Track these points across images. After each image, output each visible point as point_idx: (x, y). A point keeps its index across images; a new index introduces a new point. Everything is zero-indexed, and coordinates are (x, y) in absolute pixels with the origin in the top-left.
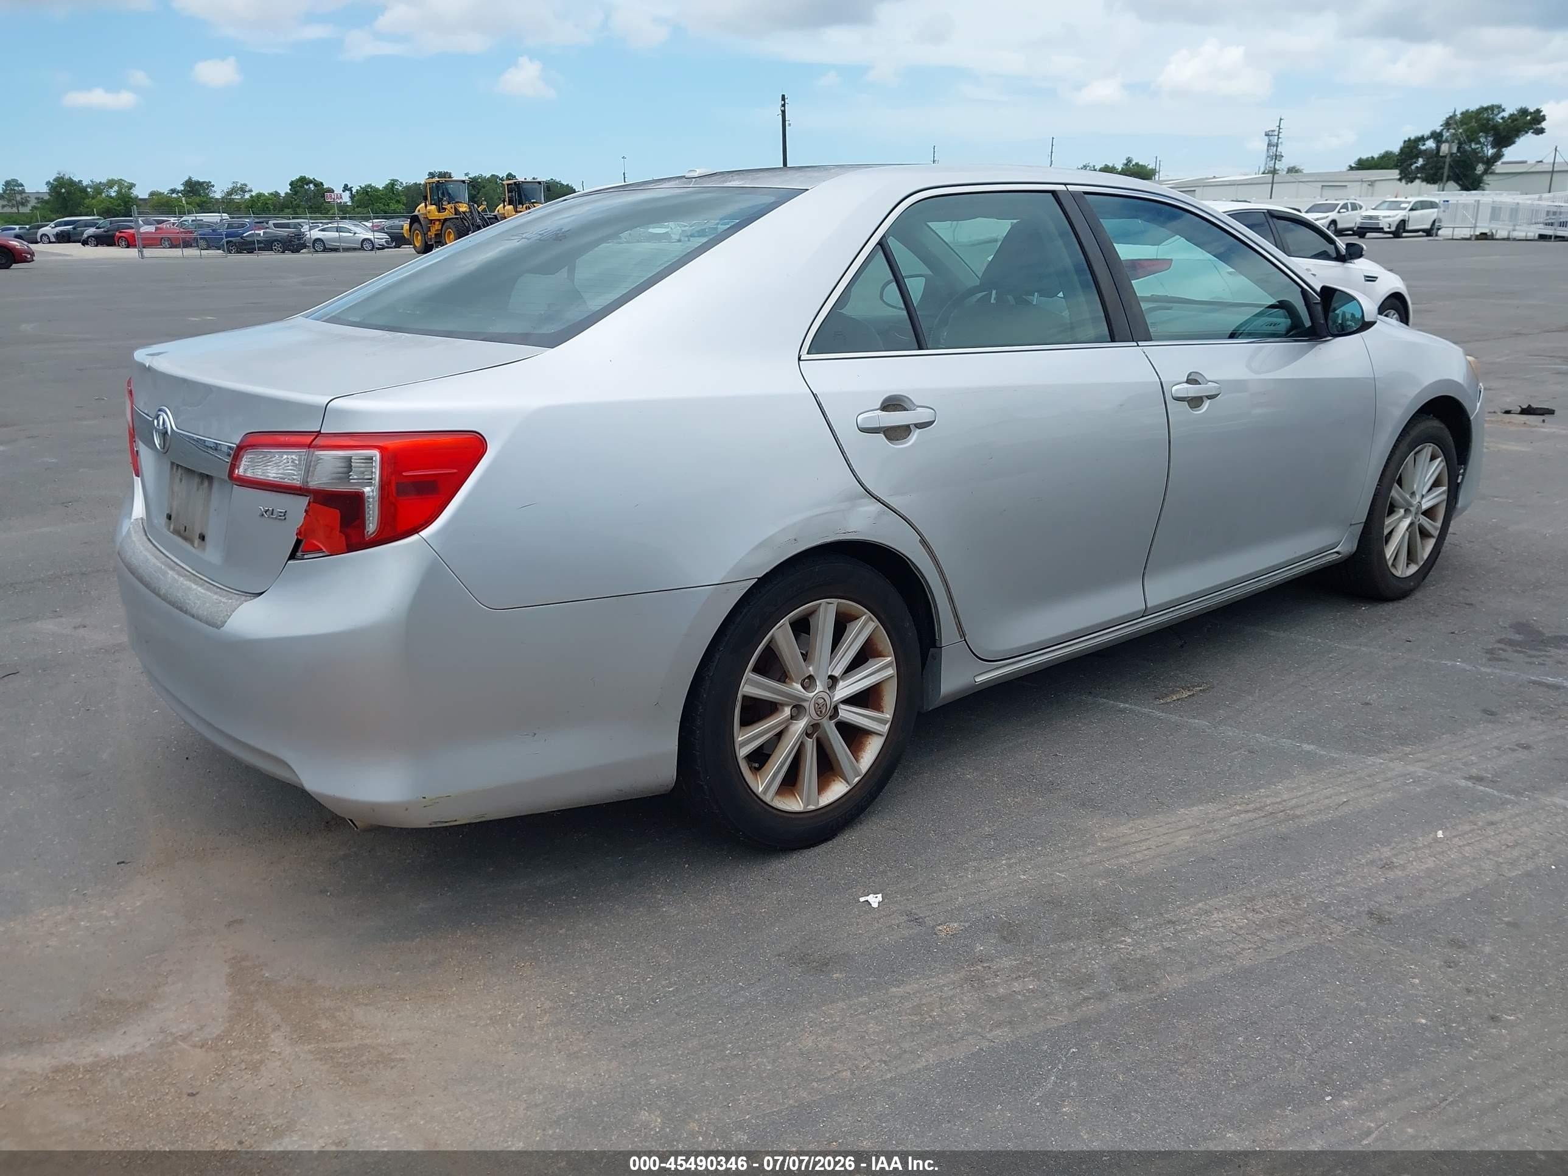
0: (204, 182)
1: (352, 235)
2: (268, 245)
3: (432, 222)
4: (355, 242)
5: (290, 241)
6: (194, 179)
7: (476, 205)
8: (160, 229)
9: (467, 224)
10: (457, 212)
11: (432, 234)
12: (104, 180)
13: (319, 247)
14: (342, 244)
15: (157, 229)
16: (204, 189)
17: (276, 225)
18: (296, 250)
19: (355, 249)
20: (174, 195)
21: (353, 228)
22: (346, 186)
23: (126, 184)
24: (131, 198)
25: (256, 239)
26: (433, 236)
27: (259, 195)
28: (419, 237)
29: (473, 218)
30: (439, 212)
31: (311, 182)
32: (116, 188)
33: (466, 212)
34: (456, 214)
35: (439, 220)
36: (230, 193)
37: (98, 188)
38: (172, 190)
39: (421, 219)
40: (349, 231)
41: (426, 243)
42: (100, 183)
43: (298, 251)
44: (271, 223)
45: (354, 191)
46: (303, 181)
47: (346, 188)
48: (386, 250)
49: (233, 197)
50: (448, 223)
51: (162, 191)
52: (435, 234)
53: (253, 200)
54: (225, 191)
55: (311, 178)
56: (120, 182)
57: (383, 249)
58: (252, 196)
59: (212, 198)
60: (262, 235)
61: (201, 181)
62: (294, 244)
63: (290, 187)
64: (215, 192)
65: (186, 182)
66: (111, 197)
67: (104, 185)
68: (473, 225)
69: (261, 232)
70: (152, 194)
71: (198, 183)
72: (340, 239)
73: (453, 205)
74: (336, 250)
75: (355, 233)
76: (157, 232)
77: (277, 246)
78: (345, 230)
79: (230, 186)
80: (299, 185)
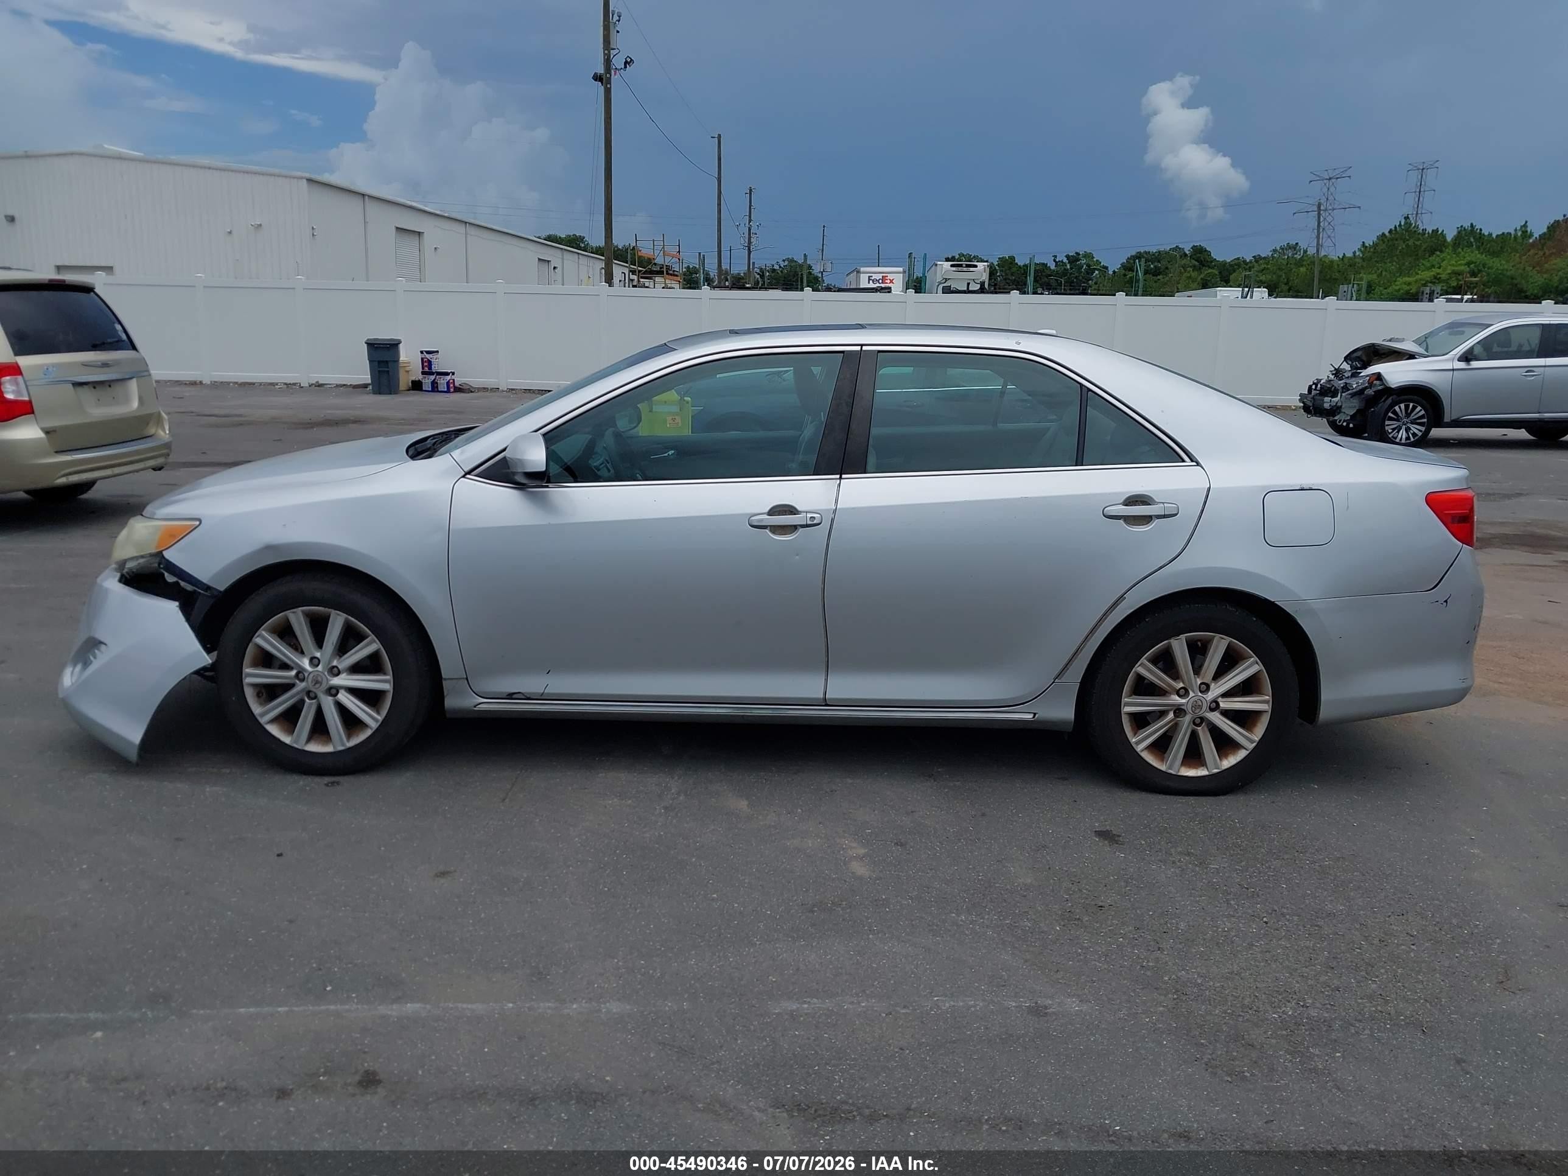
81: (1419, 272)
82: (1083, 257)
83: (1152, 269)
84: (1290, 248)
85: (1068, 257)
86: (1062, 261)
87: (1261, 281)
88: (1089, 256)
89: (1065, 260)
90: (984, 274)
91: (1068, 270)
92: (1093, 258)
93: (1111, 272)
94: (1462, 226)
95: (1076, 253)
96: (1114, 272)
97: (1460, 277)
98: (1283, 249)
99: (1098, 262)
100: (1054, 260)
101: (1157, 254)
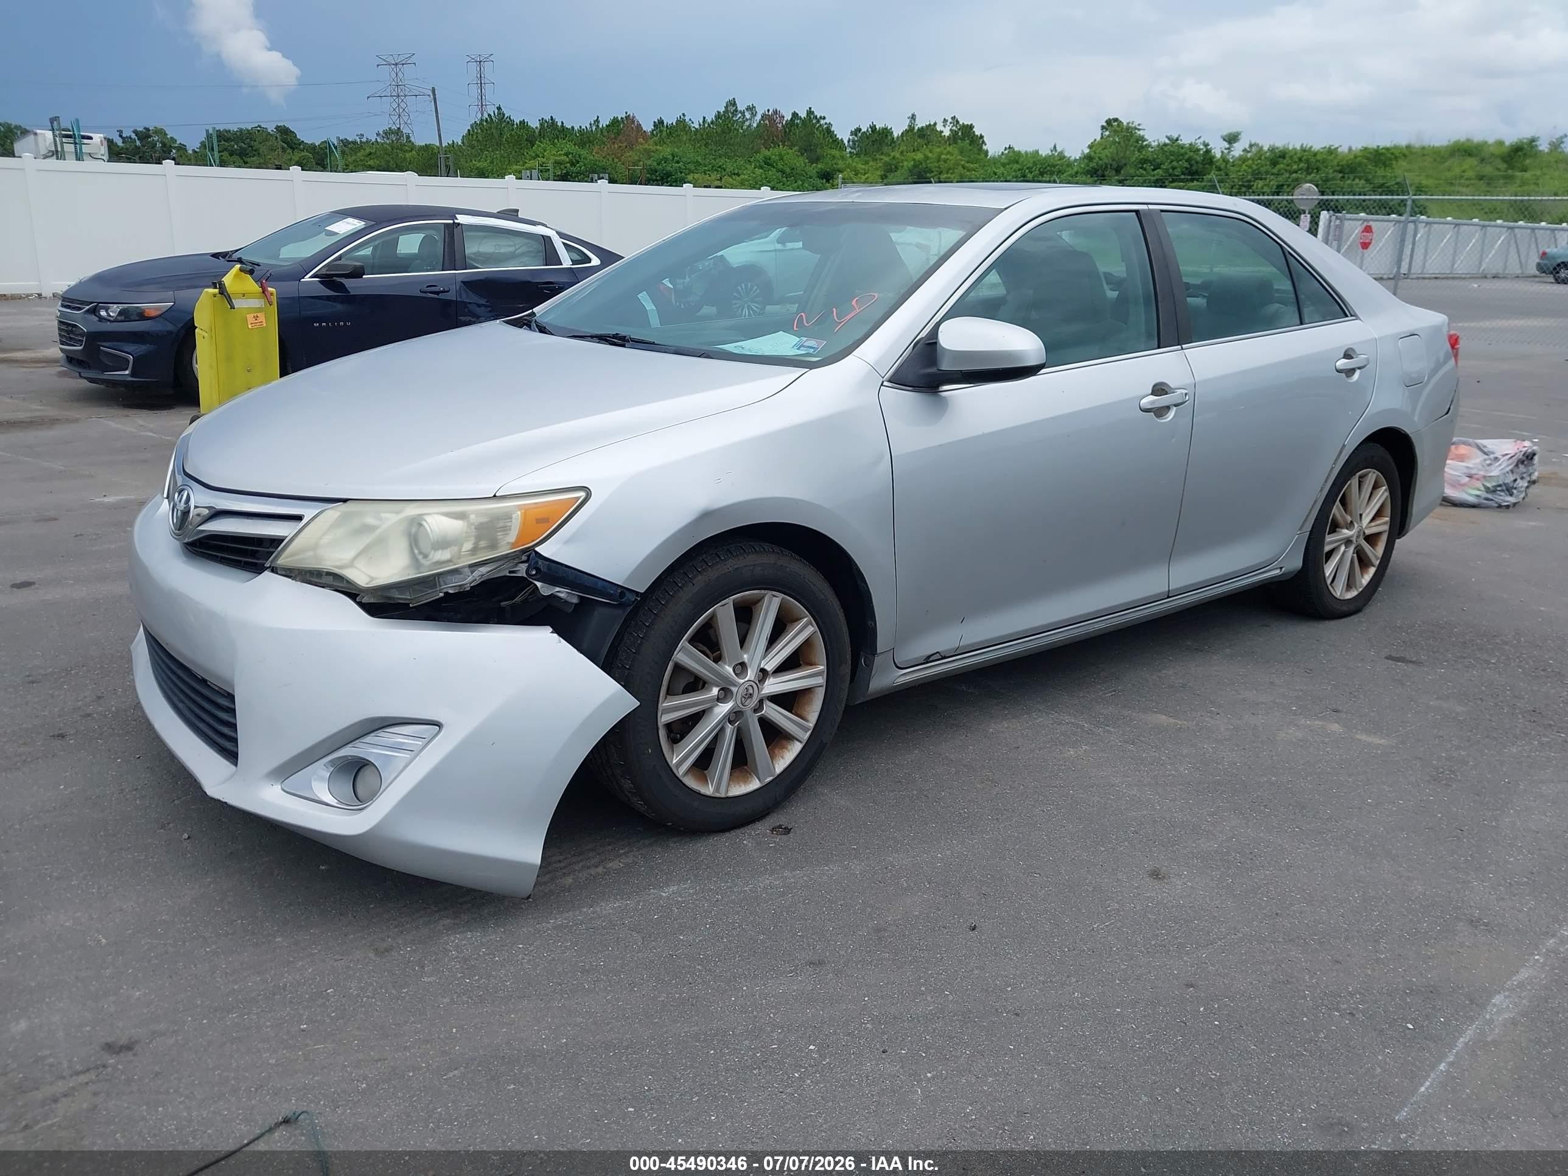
81: (527, 161)
82: (153, 133)
83: (236, 149)
84: (392, 133)
85: (135, 132)
86: (130, 138)
87: (370, 166)
88: (160, 132)
89: (134, 136)
90: (102, 148)
91: (139, 148)
92: (166, 134)
93: (190, 152)
94: (543, 119)
95: (145, 128)
96: (194, 151)
97: (562, 167)
98: (386, 133)
99: (173, 140)
100: (121, 136)
101: (238, 133)
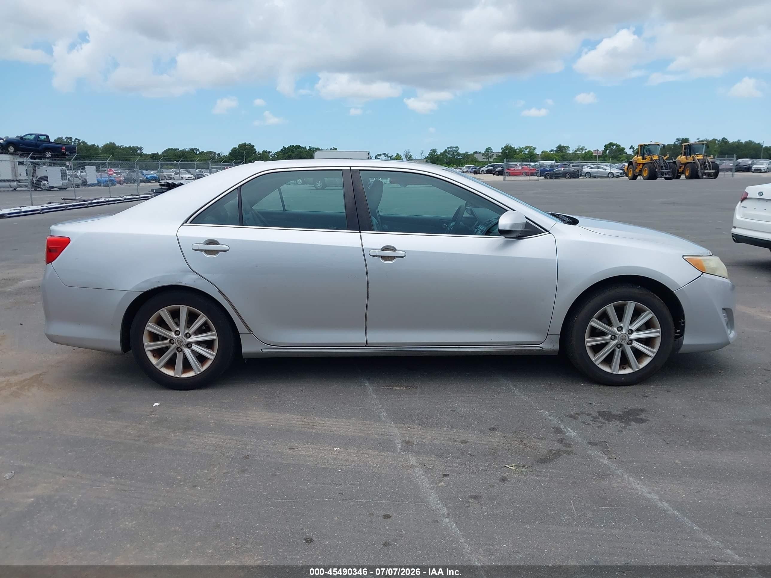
0: (566, 146)
1: (604, 170)
2: (564, 175)
3: (639, 164)
4: (605, 174)
5: (574, 173)
6: (562, 145)
7: (663, 156)
8: (524, 168)
9: (655, 166)
10: (652, 159)
11: (637, 170)
12: (524, 147)
13: (588, 176)
14: (598, 175)
15: (522, 168)
16: (566, 149)
17: (573, 166)
18: (577, 177)
19: (606, 177)
20: (552, 152)
21: (605, 167)
22: (632, 146)
23: (533, 148)
24: (533, 154)
25: (560, 172)
26: (638, 171)
27: (589, 151)
28: (631, 172)
29: (660, 163)
30: (643, 160)
31: (615, 145)
32: (528, 150)
33: (656, 160)
34: (651, 161)
35: (642, 164)
36: (576, 151)
37: (521, 150)
38: (551, 150)
39: (634, 163)
40: (603, 168)
41: (634, 174)
42: (522, 148)
43: (578, 178)
44: (571, 165)
45: (635, 148)
46: (611, 144)
47: (631, 147)
48: (620, 178)
49: (577, 152)
50: (645, 165)
51: (547, 151)
52: (639, 171)
53: (586, 154)
54: (574, 150)
55: (615, 143)
56: (530, 147)
57: (619, 177)
58: (585, 152)
59: (568, 153)
60: (562, 170)
61: (565, 146)
62: (575, 175)
63: (604, 148)
64: (570, 150)
65: (558, 146)
66: (526, 154)
67: (524, 148)
68: (659, 166)
69: (562, 169)
70: (542, 152)
71: (563, 147)
72: (597, 172)
73: (650, 156)
74: (595, 177)
75: (606, 170)
76: (522, 169)
77: (568, 175)
78: (602, 168)
79: (577, 148)
80: (609, 146)
